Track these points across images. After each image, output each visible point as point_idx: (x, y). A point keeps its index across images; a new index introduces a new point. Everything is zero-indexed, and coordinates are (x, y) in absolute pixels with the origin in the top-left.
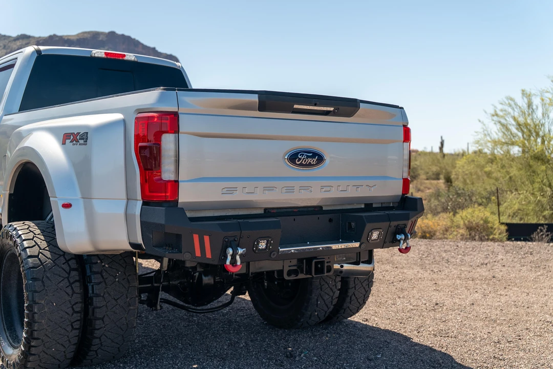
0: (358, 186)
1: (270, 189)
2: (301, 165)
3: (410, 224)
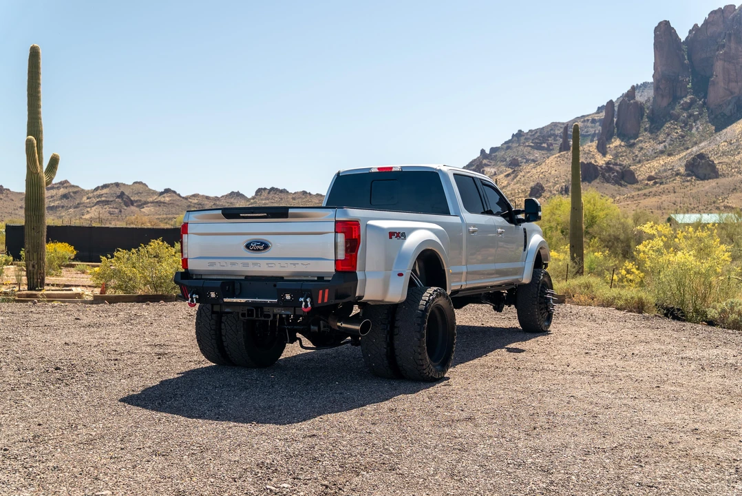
0: (294, 264)
1: (233, 264)
2: (253, 250)
3: (321, 292)
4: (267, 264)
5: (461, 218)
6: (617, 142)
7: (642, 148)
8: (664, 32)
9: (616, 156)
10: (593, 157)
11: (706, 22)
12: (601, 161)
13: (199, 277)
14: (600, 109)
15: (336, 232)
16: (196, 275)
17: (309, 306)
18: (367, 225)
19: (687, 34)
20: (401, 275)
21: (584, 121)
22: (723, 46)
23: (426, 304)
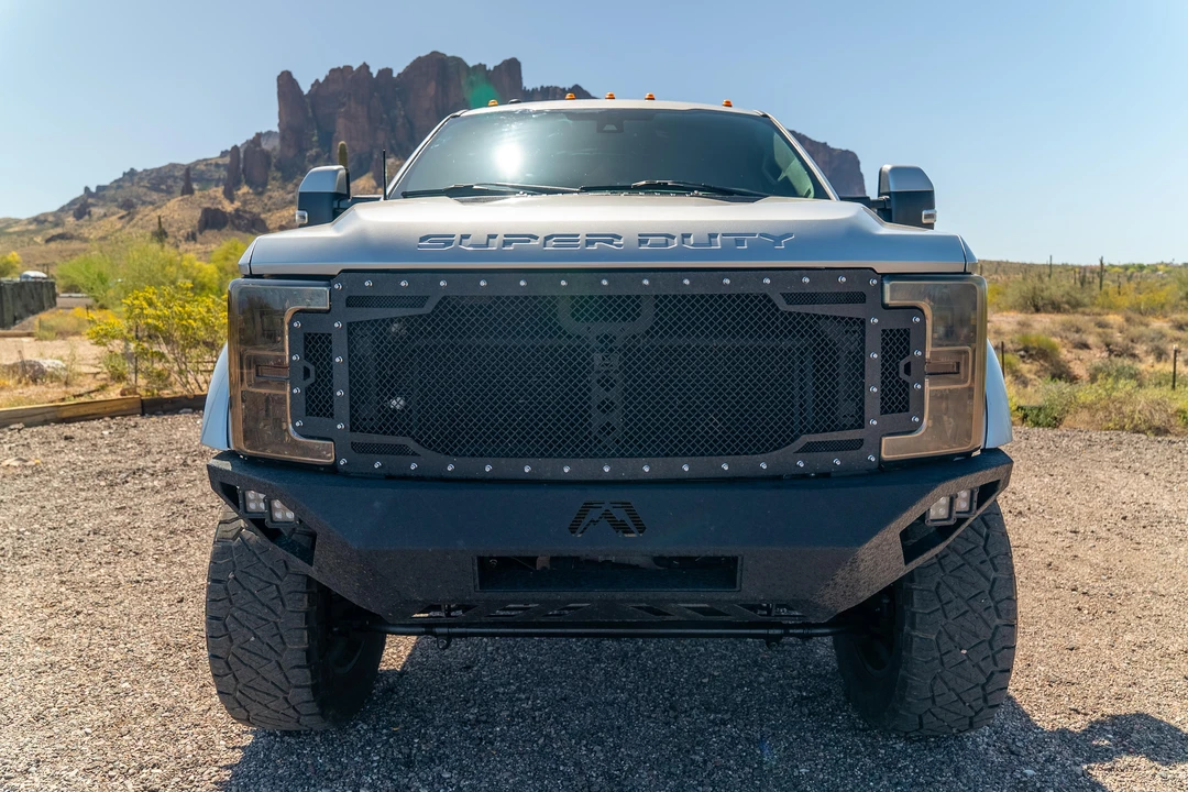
6: (245, 189)
7: (270, 197)
8: (286, 82)
9: (245, 203)
10: (220, 203)
11: (327, 78)
12: (229, 207)
14: (224, 154)
19: (309, 88)
21: (207, 165)
22: (344, 104)
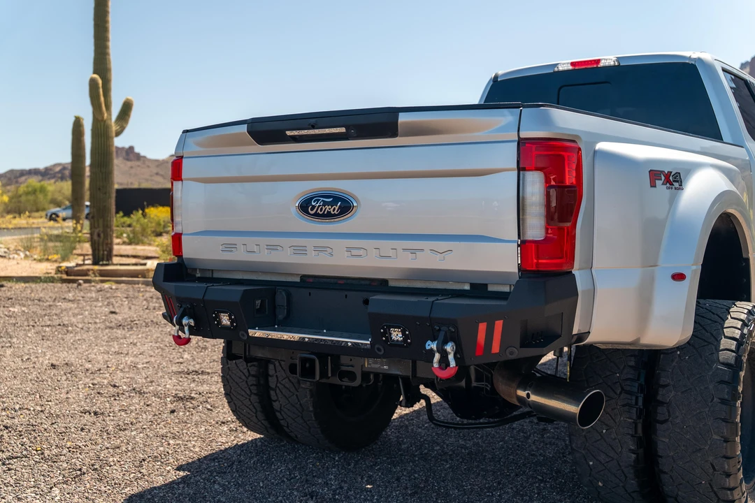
0: (413, 251)
2: (316, 215)
3: (482, 327)
4: (349, 249)
5: (748, 150)
13: (208, 275)
15: (521, 169)
16: (202, 270)
17: (453, 364)
18: (595, 152)
20: (679, 277)
23: (738, 347)
